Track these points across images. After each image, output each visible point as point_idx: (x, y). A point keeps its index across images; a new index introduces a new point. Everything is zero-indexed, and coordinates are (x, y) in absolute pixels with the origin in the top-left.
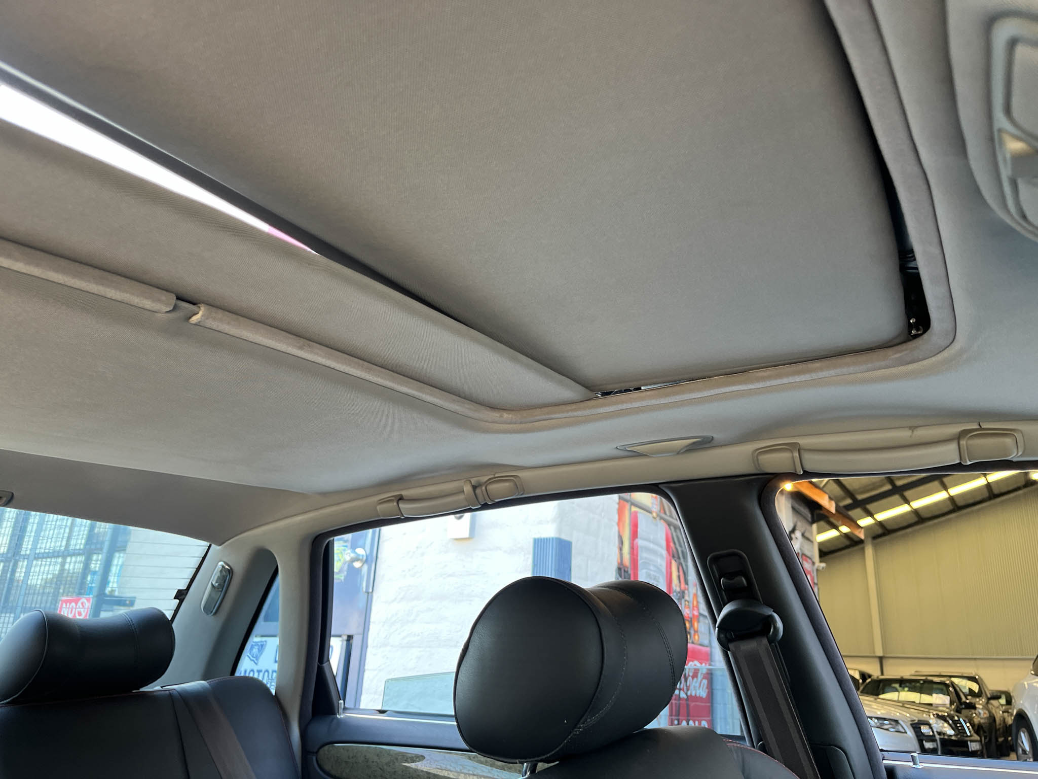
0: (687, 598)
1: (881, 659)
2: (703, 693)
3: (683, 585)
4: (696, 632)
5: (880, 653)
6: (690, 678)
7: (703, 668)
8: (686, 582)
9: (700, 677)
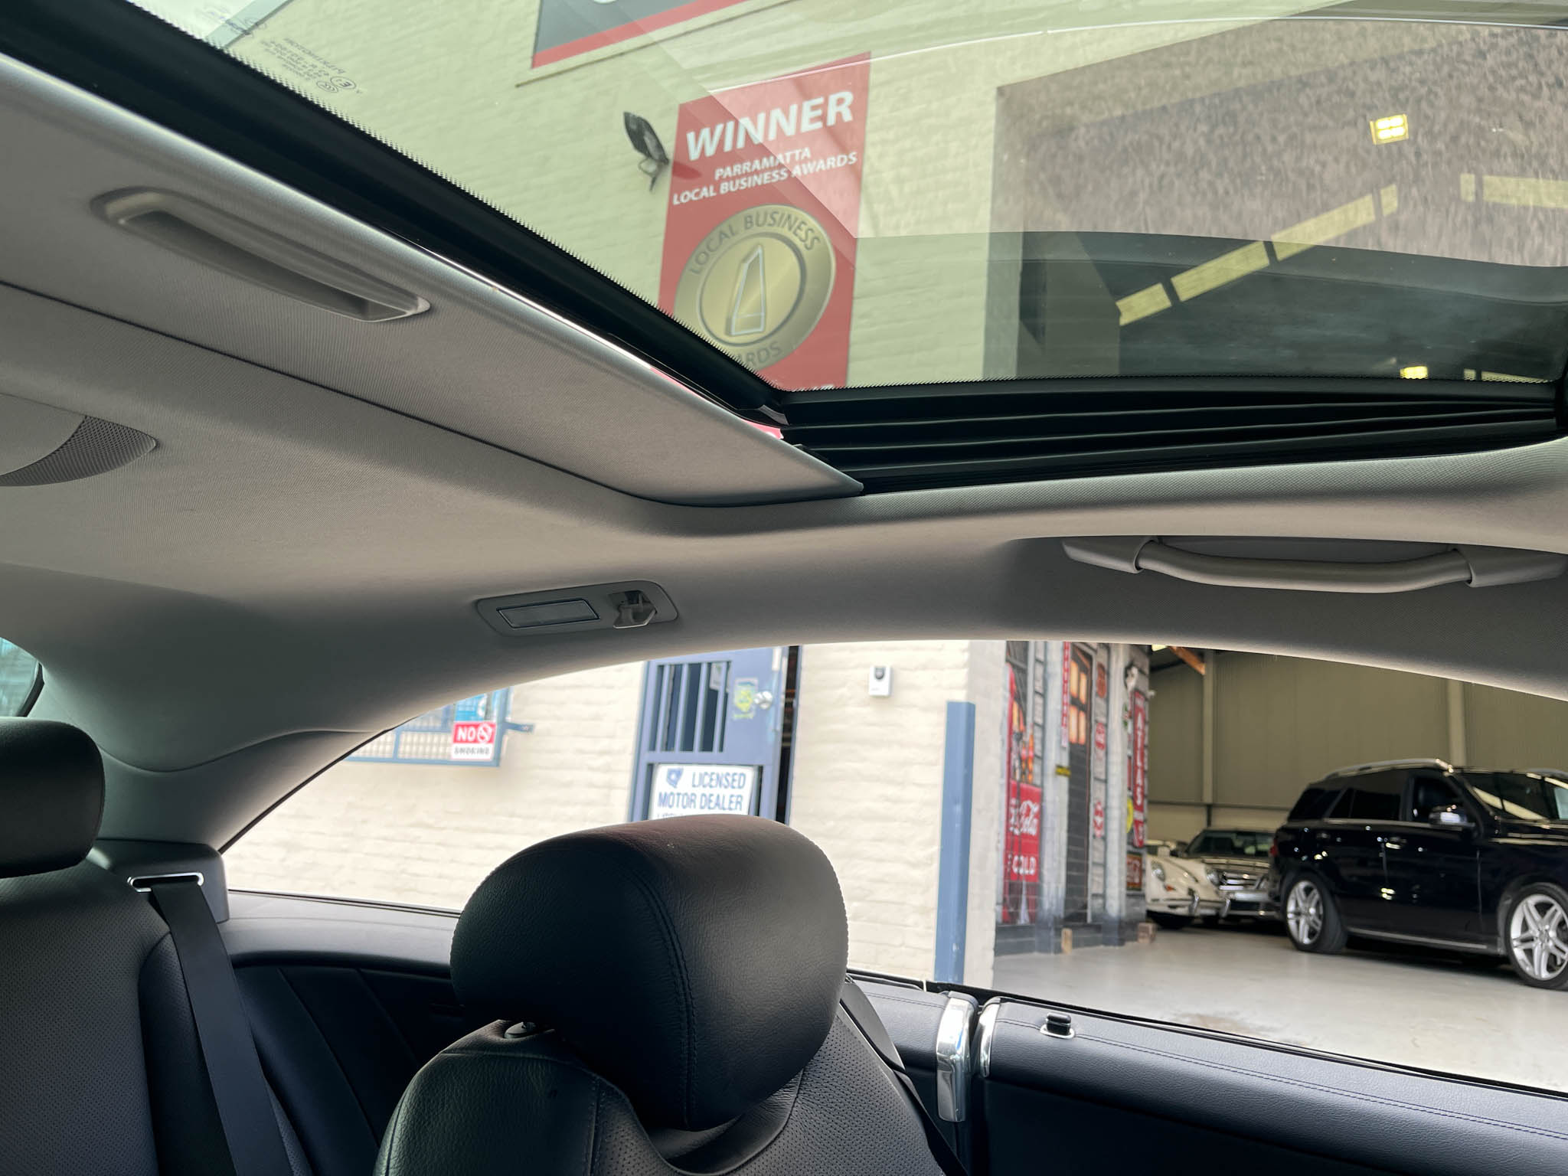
0: (1024, 738)
1: (1209, 808)
2: (1033, 831)
3: (1022, 727)
4: (1031, 772)
5: (1208, 799)
6: (1023, 818)
7: (1035, 809)
8: (1025, 724)
9: (1031, 816)
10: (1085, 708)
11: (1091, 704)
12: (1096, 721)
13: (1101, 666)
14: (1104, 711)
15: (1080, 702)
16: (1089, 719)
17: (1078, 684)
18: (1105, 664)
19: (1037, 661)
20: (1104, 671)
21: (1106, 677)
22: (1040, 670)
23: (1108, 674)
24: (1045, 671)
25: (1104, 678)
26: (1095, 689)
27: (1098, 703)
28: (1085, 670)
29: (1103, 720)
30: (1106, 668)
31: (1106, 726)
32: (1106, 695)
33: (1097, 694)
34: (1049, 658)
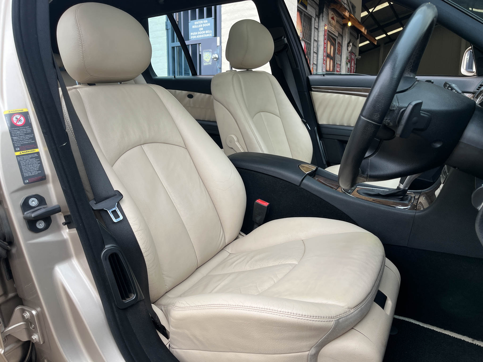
10: (333, 59)
11: (335, 57)
12: (337, 63)
13: (339, 43)
14: (340, 60)
15: (331, 56)
16: (334, 62)
17: (330, 49)
18: (341, 42)
19: (315, 40)
20: (340, 45)
21: (341, 47)
22: (316, 44)
23: (342, 46)
24: (318, 44)
25: (340, 48)
26: (336, 51)
27: (337, 56)
28: (333, 44)
29: (339, 63)
30: (341, 44)
31: (340, 65)
32: (341, 54)
33: (337, 53)
34: (319, 40)
